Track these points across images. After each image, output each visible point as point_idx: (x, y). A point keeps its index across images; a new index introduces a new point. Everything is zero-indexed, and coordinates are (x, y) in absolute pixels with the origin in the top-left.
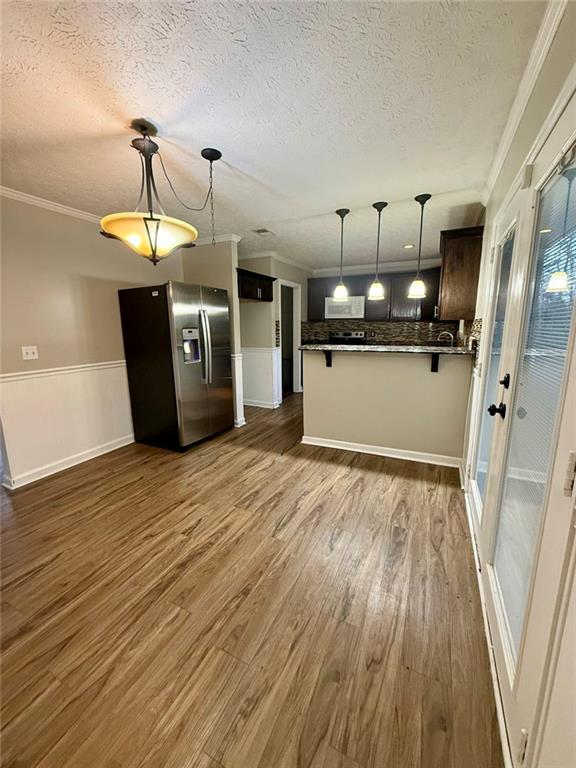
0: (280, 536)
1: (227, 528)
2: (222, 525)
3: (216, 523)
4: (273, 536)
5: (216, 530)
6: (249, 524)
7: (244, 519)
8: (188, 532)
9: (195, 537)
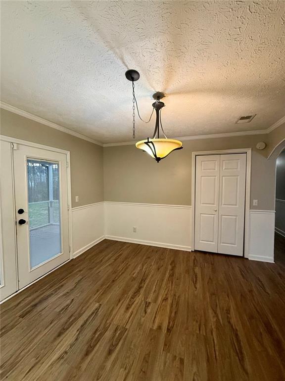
0: (97, 305)
1: (127, 309)
2: (131, 310)
3: (135, 312)
4: (100, 305)
5: (133, 306)
6: (114, 313)
7: (118, 317)
8: (147, 305)
9: (142, 301)
